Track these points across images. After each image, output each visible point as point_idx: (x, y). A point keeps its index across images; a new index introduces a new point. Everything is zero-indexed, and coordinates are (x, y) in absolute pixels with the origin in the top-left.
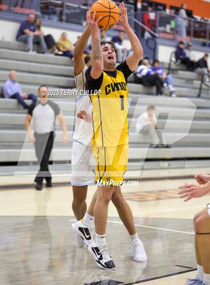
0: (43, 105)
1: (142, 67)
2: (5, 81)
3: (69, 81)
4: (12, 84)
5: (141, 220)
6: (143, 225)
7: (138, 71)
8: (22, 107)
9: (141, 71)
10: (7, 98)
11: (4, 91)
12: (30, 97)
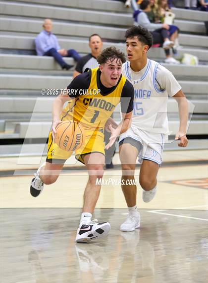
2: (38, 33)
4: (47, 37)
8: (59, 67)
10: (40, 55)
11: (37, 46)
12: (70, 54)
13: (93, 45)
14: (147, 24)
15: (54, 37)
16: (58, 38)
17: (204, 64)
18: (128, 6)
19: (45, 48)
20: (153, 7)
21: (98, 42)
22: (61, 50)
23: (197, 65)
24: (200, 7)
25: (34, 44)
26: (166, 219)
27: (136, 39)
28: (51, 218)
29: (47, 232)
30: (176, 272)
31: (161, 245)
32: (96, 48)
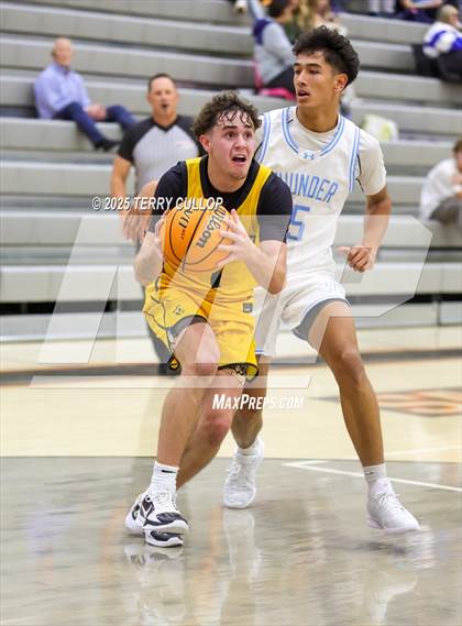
0: (166, 129)
1: (438, 27)
2: (41, 70)
3: (226, 67)
4: (61, 78)
5: (435, 468)
6: (441, 482)
7: (428, 38)
8: (88, 145)
9: (437, 37)
10: (45, 118)
11: (39, 97)
12: (113, 115)
13: (158, 98)
14: (284, 49)
15: (77, 77)
16: (86, 80)
17: (411, 139)
18: (240, 10)
19: (56, 101)
20: (296, 12)
21: (168, 92)
22: (91, 107)
23: (396, 142)
24: (401, 11)
25: (32, 93)
26: (325, 480)
27: (319, 58)
28: (70, 480)
29: (61, 511)
30: (350, 598)
31: (316, 539)
32: (165, 106)
